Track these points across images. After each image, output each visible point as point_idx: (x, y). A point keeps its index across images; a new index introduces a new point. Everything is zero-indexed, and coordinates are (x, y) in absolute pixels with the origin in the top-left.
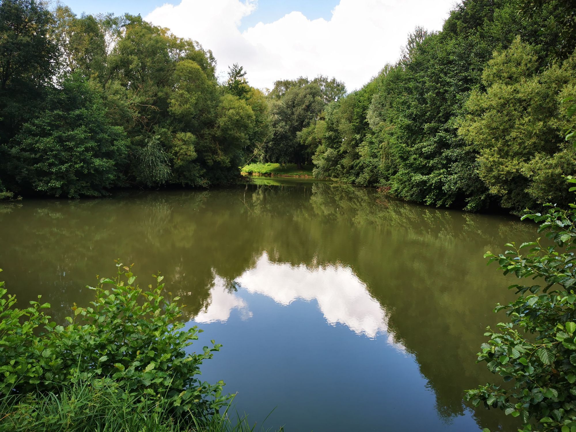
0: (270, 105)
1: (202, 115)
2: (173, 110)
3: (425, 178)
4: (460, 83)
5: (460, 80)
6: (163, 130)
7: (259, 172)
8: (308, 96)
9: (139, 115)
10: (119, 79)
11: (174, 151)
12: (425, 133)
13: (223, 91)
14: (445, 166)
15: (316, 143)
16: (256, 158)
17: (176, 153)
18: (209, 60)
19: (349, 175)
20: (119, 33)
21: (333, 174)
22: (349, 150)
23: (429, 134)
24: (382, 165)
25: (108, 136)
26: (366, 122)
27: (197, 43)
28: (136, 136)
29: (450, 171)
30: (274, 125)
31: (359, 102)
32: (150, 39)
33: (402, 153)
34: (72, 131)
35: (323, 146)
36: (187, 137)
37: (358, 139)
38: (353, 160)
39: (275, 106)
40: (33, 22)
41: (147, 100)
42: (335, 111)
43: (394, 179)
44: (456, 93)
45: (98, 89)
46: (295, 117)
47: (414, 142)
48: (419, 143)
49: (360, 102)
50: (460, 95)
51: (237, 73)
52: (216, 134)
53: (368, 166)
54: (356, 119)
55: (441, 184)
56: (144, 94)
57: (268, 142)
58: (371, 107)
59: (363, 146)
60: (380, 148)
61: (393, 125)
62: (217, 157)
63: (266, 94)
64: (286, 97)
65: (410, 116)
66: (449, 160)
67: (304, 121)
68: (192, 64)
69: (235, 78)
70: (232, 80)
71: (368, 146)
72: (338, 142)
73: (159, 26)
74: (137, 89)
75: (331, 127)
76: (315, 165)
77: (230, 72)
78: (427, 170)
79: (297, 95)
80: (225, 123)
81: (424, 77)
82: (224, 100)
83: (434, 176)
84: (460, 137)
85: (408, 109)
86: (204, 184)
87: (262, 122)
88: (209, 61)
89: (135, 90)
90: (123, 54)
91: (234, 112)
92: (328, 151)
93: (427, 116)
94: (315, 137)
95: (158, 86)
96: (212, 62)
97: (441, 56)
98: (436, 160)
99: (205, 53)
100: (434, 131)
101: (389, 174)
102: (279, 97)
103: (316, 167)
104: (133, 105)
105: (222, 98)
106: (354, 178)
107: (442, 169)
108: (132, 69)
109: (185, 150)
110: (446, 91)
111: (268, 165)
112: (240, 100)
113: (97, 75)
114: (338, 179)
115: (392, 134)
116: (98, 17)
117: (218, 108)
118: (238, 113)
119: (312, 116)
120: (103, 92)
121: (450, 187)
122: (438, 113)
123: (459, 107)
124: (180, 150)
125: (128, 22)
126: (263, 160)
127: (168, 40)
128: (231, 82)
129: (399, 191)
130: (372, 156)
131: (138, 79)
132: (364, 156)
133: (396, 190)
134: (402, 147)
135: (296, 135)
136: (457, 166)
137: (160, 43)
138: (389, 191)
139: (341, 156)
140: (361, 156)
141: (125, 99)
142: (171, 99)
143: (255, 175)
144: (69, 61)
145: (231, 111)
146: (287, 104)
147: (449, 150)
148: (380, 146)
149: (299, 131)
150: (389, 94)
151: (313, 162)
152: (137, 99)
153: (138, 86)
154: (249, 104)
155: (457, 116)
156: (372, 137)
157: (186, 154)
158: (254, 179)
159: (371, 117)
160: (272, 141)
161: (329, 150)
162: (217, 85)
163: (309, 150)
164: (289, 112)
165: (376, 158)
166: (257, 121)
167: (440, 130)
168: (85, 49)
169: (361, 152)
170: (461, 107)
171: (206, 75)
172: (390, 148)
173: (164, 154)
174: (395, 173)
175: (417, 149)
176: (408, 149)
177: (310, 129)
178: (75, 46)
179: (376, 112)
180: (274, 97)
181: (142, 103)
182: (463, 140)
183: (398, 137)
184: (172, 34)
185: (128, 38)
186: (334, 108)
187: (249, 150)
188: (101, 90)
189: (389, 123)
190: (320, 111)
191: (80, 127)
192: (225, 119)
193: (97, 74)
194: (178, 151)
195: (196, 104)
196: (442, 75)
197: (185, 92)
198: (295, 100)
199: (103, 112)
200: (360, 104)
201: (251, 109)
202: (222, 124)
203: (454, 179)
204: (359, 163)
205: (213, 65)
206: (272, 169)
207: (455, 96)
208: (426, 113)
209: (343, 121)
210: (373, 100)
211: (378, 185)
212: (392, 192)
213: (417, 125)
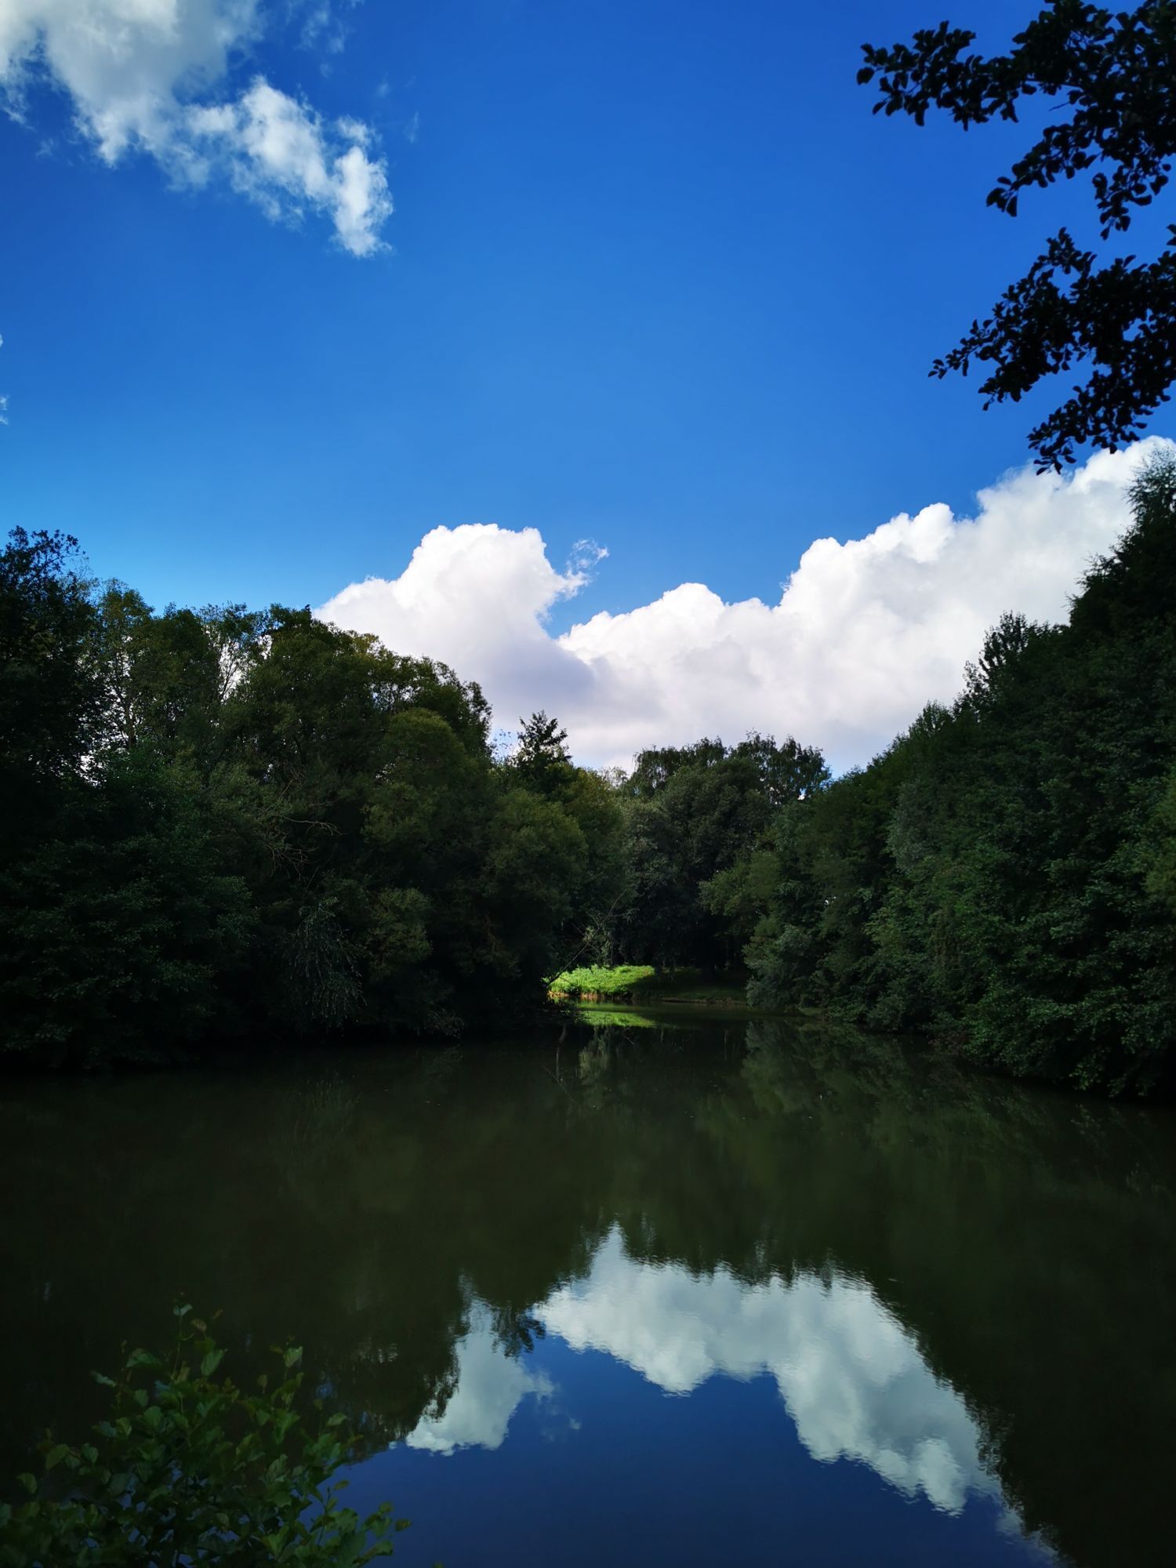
0: (626, 810)
1: (449, 844)
2: (374, 832)
3: (1066, 1010)
4: (1134, 754)
5: (1134, 748)
6: (346, 882)
7: (598, 991)
8: (727, 788)
9: (288, 847)
10: (244, 759)
11: (370, 939)
12: (1052, 886)
13: (506, 782)
14: (1120, 978)
15: (754, 911)
16: (590, 952)
17: (376, 945)
18: (471, 706)
19: (849, 999)
20: (255, 651)
21: (803, 996)
22: (846, 928)
23: (1064, 887)
24: (937, 971)
25: (205, 902)
26: (887, 855)
27: (444, 667)
28: (274, 901)
29: (1138, 991)
30: (639, 865)
31: (865, 801)
32: (329, 661)
33: (993, 941)
34: (115, 893)
35: (772, 920)
36: (408, 900)
37: (866, 899)
38: (858, 958)
39: (641, 815)
40: (50, 632)
41: (310, 809)
42: (801, 826)
43: (976, 1012)
44: (1127, 779)
45: (191, 785)
46: (694, 843)
47: (1024, 910)
48: (1037, 911)
49: (869, 803)
50: (1138, 784)
51: (542, 734)
52: (484, 892)
53: (899, 974)
54: (859, 848)
55: (1113, 1030)
56: (304, 794)
57: (623, 910)
58: (898, 815)
59: (884, 920)
60: (929, 926)
61: (961, 863)
62: (484, 951)
63: (616, 784)
64: (669, 793)
65: (1004, 841)
66: (1131, 960)
67: (716, 854)
68: (429, 716)
69: (537, 748)
70: (529, 753)
71: (897, 919)
72: (812, 908)
73: (352, 632)
74: (287, 781)
75: (791, 867)
76: (752, 972)
77: (525, 733)
78: (1073, 989)
79: (698, 784)
80: (507, 862)
81: (1034, 740)
82: (508, 804)
83: (1094, 1005)
84: (1153, 898)
85: (998, 822)
86: (447, 1026)
87: (607, 857)
88: (472, 709)
89: (283, 784)
90: (259, 699)
91: (534, 835)
92: (788, 932)
93: (1052, 839)
94: (749, 895)
95: (339, 772)
96: (479, 711)
97: (1073, 689)
98: (1092, 960)
99: (461, 691)
100: (1076, 881)
101: (960, 998)
102: (649, 792)
103: (756, 976)
104: (274, 821)
105: (502, 799)
106: (862, 1008)
107: (1115, 985)
108: (280, 733)
109: (400, 935)
110: (1099, 776)
111: (624, 971)
112: (549, 803)
113: (194, 752)
114: (818, 1011)
115: (960, 888)
116: (206, 613)
117: (491, 823)
118: (543, 838)
119: (739, 839)
120: (202, 791)
121: (1142, 1038)
122: (1084, 831)
123: (1139, 816)
124: (388, 934)
125: (277, 625)
126: (608, 957)
127: (371, 662)
128: (526, 758)
129: (994, 1047)
130: (909, 946)
131: (291, 757)
132: (887, 945)
133: (986, 1046)
134: (991, 923)
135: (699, 891)
136: (1157, 977)
137: (353, 672)
138: (965, 1047)
139: (823, 946)
140: (878, 946)
141: (255, 807)
142: (371, 805)
143: (588, 1000)
144: (127, 717)
145: (525, 831)
146: (672, 808)
147: (1127, 931)
148: (930, 920)
149: (706, 879)
150: (943, 781)
151: (747, 961)
152: (286, 808)
153: (291, 776)
154: (572, 813)
155: (1138, 840)
156: (906, 894)
157: (403, 946)
158: (583, 1009)
159: (899, 841)
160: (634, 906)
161: (790, 930)
162: (492, 766)
163: (734, 930)
164: (680, 830)
165: (920, 951)
166: (593, 855)
167: (1096, 878)
168: (169, 688)
169: (878, 934)
170: (1147, 817)
171: (462, 744)
172: (958, 924)
173: (344, 946)
174: (978, 994)
175: (1036, 929)
176: (1011, 928)
177: (735, 873)
178: (144, 683)
179: (911, 829)
180: (637, 791)
181: (296, 815)
182: (1163, 905)
183: (978, 896)
184: (383, 647)
185: (276, 658)
186: (799, 818)
187: (572, 932)
188: (199, 786)
189: (948, 858)
190: (760, 827)
191: (135, 882)
192: (508, 852)
193: (193, 747)
194: (381, 938)
195: (435, 815)
196: (1082, 735)
197: (406, 787)
198: (693, 799)
199: (198, 842)
200: (868, 806)
201: (578, 827)
202: (500, 866)
203: (1150, 1015)
204: (874, 965)
205: (481, 719)
206: (633, 980)
207: (1126, 789)
208: (1050, 832)
209: (824, 851)
210: (901, 798)
211: (931, 1027)
212: (974, 1051)
213: (1027, 862)
